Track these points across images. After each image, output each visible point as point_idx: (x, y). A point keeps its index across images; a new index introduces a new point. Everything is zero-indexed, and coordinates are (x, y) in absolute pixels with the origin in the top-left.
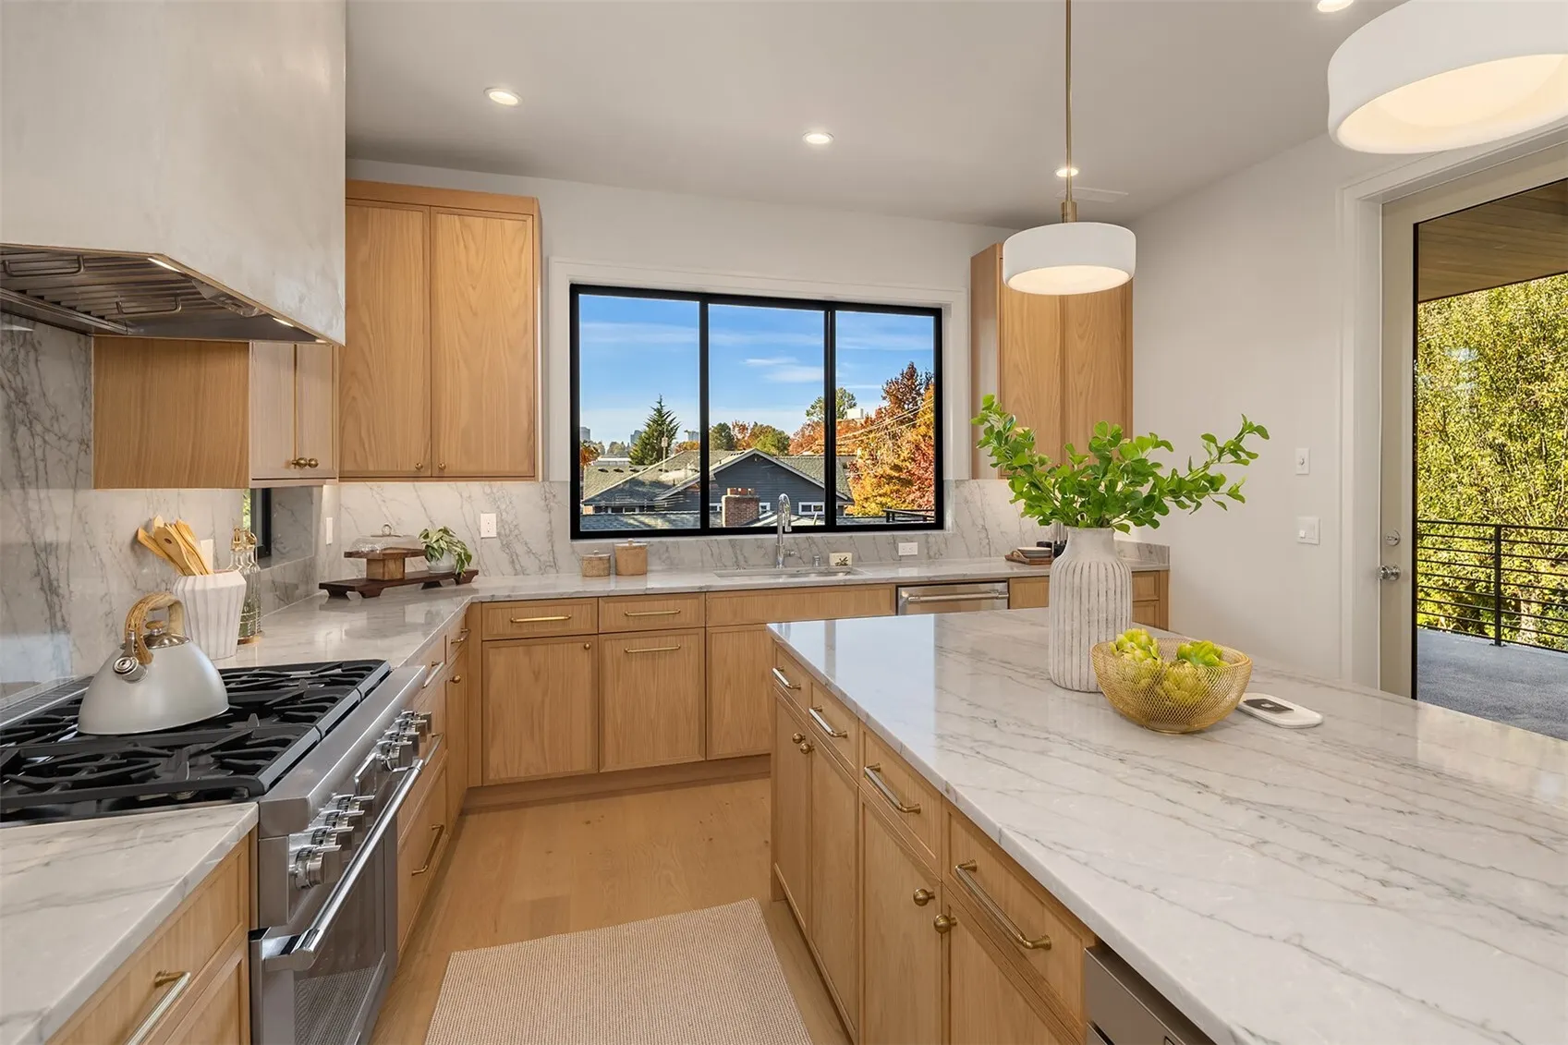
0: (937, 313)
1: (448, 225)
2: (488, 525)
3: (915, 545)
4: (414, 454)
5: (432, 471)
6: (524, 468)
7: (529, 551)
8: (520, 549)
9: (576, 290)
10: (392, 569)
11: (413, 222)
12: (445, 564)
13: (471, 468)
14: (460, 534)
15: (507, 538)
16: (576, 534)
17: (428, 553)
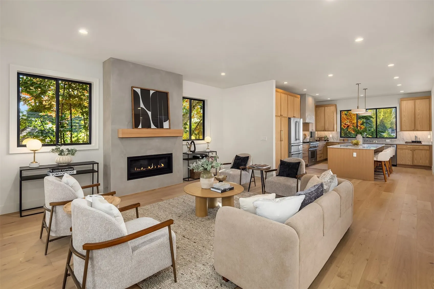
0: (396, 108)
1: (326, 108)
2: (331, 136)
3: (389, 140)
4: (323, 129)
5: (325, 130)
6: (333, 130)
7: (335, 139)
8: (334, 138)
9: (341, 111)
10: (321, 139)
11: (323, 108)
12: (326, 139)
13: (328, 130)
14: (327, 136)
15: (333, 137)
16: (341, 137)
17: (325, 138)
